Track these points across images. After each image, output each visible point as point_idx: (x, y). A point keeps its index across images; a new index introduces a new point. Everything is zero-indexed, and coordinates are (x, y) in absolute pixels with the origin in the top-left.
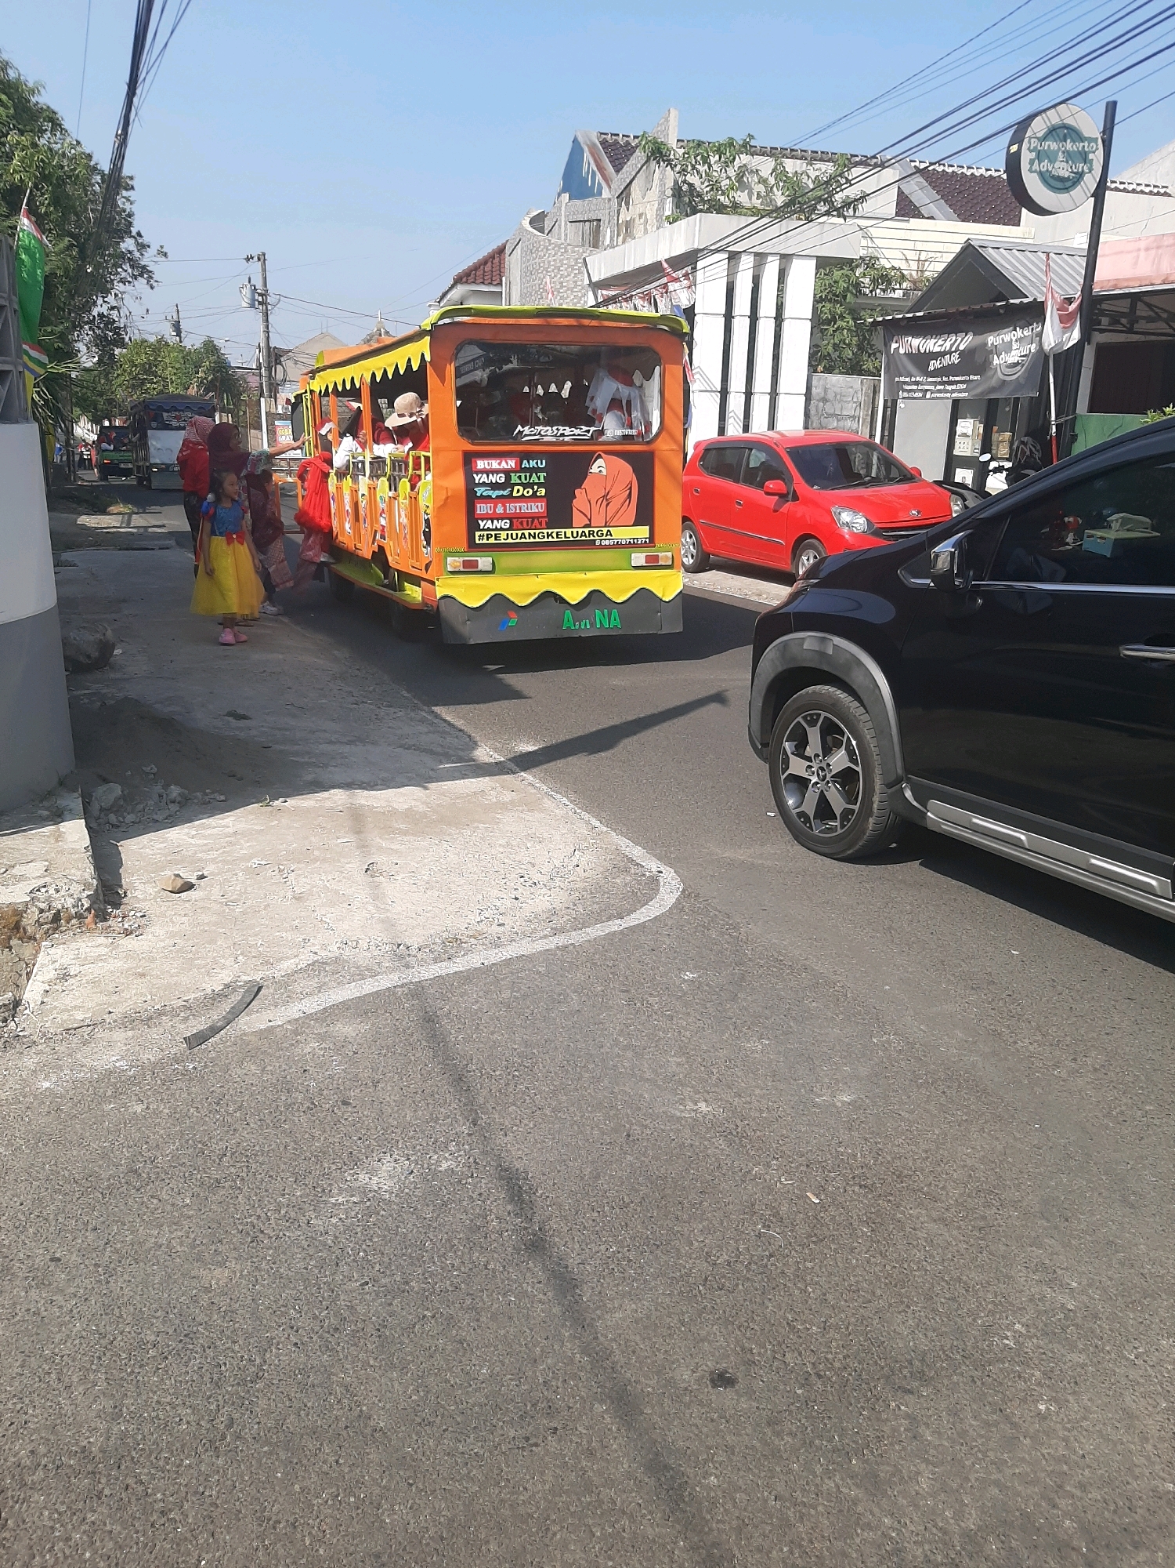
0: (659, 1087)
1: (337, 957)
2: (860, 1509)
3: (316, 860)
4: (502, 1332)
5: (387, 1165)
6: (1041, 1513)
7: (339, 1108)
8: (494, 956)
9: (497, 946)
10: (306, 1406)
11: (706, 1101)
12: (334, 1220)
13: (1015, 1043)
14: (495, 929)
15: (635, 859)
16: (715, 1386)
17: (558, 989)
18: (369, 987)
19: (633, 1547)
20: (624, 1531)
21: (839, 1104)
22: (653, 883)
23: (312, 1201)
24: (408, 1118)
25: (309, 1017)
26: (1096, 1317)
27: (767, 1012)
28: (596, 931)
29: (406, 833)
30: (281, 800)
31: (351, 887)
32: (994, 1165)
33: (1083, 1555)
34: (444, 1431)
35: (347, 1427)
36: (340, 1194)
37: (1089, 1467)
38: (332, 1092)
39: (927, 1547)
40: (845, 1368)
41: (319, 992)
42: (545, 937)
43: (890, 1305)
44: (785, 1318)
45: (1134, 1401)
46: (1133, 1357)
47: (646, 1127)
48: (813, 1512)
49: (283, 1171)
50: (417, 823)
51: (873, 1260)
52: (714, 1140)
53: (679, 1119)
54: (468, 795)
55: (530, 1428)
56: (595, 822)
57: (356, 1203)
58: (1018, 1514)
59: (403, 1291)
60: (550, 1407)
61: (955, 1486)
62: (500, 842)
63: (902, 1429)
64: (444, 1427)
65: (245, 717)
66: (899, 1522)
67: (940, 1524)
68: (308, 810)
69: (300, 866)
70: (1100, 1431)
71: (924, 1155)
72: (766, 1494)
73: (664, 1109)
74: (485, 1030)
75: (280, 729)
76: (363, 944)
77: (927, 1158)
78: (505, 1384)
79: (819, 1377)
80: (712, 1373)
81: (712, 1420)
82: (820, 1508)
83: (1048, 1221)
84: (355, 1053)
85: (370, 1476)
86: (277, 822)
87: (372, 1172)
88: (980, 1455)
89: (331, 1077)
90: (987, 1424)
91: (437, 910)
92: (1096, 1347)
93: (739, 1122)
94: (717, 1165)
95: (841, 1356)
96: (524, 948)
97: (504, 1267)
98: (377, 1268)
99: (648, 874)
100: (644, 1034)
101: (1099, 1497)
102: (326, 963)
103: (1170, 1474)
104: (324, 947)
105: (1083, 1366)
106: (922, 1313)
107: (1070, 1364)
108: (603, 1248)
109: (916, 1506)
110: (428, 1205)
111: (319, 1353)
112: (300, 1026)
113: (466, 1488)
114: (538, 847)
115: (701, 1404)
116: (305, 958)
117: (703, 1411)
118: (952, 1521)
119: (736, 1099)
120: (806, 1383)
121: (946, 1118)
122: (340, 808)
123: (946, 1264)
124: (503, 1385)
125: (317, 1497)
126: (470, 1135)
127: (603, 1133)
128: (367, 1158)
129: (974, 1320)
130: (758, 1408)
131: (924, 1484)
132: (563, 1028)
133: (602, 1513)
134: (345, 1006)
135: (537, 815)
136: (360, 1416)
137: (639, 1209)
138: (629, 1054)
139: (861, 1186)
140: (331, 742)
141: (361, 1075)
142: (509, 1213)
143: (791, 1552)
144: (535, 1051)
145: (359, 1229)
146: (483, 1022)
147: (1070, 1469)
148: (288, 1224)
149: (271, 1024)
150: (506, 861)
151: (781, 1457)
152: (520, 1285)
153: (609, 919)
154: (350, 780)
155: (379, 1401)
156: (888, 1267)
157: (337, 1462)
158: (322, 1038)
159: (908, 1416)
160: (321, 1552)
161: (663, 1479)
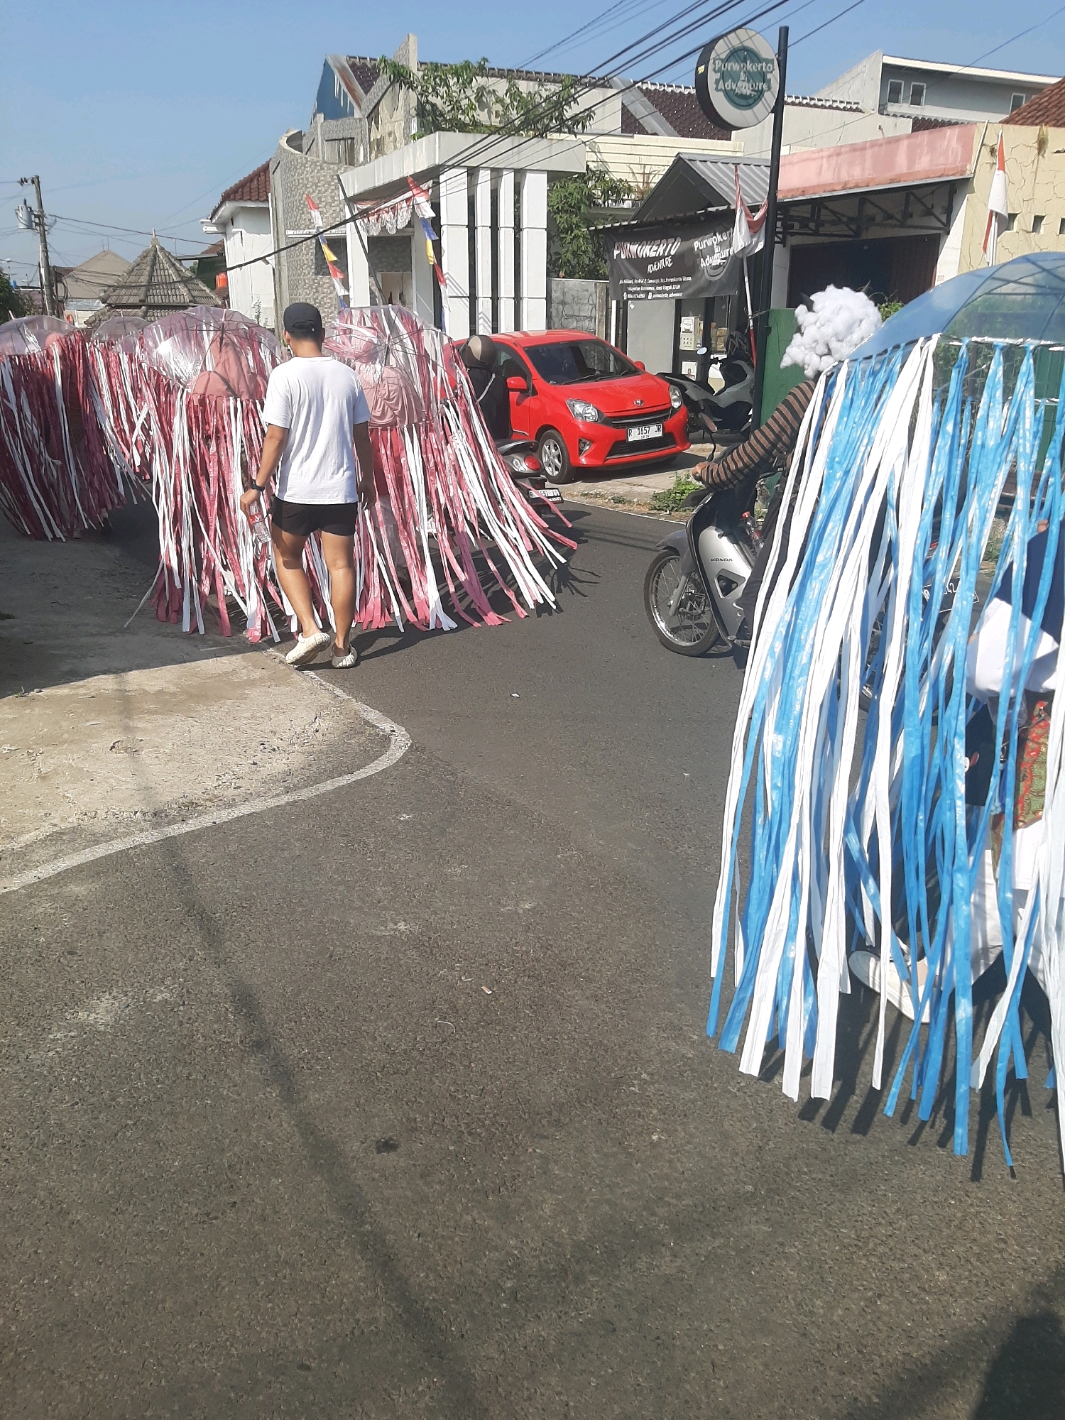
0: (365, 913)
1: (74, 827)
2: (490, 1235)
3: (65, 742)
4: (196, 1130)
5: (106, 1001)
6: (642, 1221)
7: (65, 958)
8: (225, 815)
9: (230, 806)
10: (11, 1209)
11: (405, 921)
12: (51, 1054)
13: (677, 848)
14: (231, 792)
15: (370, 721)
16: (379, 1151)
17: (283, 839)
18: (101, 851)
19: (291, 1289)
20: (285, 1278)
21: (521, 911)
22: (384, 742)
23: (32, 1039)
24: (129, 961)
25: (42, 881)
26: (710, 1061)
27: (470, 841)
28: (328, 786)
29: (154, 712)
30: (35, 690)
31: (95, 764)
32: (643, 949)
33: (672, 1249)
34: (135, 1216)
35: (47, 1223)
36: (58, 1031)
37: (686, 1180)
38: (59, 945)
39: (542, 1259)
40: (493, 1124)
41: (55, 859)
42: (278, 795)
43: (540, 1070)
44: (448, 1090)
45: (731, 1125)
46: (735, 1090)
47: (348, 947)
48: (450, 1242)
49: (7, 1017)
50: (167, 703)
51: (531, 1035)
52: (407, 952)
53: (379, 938)
54: (220, 675)
55: (213, 1205)
56: (338, 691)
57: (72, 1037)
58: (622, 1224)
59: (110, 1107)
60: (232, 1186)
61: (572, 1207)
62: (245, 715)
63: (535, 1167)
64: (135, 1213)
65: (9, 617)
66: (522, 1242)
67: (556, 1240)
68: (62, 698)
69: (49, 748)
70: (700, 1152)
71: (587, 946)
72: (411, 1233)
73: (366, 931)
74: (210, 880)
75: (42, 626)
76: (101, 814)
77: (588, 948)
78: (194, 1172)
79: (470, 1134)
80: (378, 1142)
81: (373, 1180)
82: (457, 1239)
83: (682, 988)
84: (85, 909)
85: (64, 1261)
86: (29, 711)
87: (92, 1009)
88: (597, 1181)
89: (60, 932)
90: (606, 1155)
91: (176, 780)
92: (707, 1085)
93: (431, 934)
94: (407, 972)
95: (491, 1115)
96: (256, 806)
97: (205, 1077)
98: (87, 1090)
99: (381, 733)
100: (357, 870)
101: (691, 1203)
102: (64, 834)
103: (751, 1178)
104: (64, 819)
105: (693, 1102)
106: (566, 1074)
107: (682, 1101)
108: (296, 1051)
109: (538, 1227)
110: (140, 1032)
111: (27, 1165)
112: (33, 891)
113: (150, 1260)
114: (281, 717)
115: (366, 1167)
116: (47, 829)
117: (366, 1172)
118: (566, 1236)
119: (433, 917)
120: (459, 1141)
121: (609, 914)
122: (93, 694)
123: (591, 1032)
124: (192, 1173)
125: (14, 1284)
126: (185, 970)
127: (309, 957)
128: (87, 998)
129: (609, 1074)
130: (414, 1165)
131: (547, 1209)
132: (283, 871)
133: (267, 1266)
134: (79, 868)
135: (284, 689)
136: (59, 1213)
137: (332, 1016)
138: (341, 888)
139: (529, 977)
140: (92, 635)
141: (88, 928)
142: (215, 1032)
143: (427, 1277)
144: (254, 894)
145: (74, 1059)
146: (208, 872)
147: (670, 1184)
148: (7, 1061)
149: (6, 890)
150: (249, 731)
151: (429, 1201)
152: (218, 1091)
153: (340, 775)
154: (105, 668)
155: (79, 1198)
156: (543, 1040)
157: (36, 1252)
158: (53, 899)
159: (541, 1156)
160: (13, 1328)
161: (324, 1232)
